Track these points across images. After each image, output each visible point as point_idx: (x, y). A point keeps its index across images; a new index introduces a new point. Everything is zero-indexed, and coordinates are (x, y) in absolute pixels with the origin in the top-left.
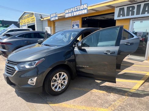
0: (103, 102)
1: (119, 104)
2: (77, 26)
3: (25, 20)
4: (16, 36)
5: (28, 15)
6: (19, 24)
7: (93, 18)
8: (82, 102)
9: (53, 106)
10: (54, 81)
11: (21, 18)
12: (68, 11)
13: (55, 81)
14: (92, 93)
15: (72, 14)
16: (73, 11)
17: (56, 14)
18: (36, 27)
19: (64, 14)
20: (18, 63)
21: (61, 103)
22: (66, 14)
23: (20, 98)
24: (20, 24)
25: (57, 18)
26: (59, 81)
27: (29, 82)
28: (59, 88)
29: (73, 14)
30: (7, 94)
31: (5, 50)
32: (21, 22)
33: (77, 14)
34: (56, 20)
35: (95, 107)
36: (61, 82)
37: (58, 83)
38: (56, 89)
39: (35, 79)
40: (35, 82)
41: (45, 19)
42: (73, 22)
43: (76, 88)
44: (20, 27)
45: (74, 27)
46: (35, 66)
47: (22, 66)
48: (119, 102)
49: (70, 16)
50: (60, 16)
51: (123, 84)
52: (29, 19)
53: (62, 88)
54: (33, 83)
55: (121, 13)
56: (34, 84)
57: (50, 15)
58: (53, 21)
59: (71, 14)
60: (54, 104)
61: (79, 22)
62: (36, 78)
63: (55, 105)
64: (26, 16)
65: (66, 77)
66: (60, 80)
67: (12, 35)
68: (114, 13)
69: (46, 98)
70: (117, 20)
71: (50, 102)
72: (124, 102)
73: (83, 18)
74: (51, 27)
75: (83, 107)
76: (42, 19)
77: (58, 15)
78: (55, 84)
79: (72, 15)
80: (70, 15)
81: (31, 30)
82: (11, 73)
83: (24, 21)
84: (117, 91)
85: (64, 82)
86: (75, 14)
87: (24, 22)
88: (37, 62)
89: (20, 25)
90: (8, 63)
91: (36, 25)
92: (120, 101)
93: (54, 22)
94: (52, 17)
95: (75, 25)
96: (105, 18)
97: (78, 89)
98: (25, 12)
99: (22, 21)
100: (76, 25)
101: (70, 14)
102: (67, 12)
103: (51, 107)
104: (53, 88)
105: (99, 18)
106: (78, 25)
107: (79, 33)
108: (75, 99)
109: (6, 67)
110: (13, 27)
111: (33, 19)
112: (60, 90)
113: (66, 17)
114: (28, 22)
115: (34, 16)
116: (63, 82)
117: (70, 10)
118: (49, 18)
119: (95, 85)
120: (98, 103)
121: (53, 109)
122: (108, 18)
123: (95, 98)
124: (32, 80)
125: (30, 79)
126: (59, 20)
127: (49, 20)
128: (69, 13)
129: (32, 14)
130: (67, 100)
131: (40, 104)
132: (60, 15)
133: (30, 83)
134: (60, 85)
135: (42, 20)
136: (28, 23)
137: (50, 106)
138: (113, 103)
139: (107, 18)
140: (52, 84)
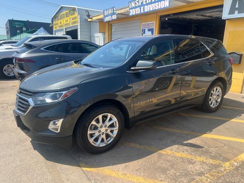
0: (178, 174)
1: (209, 180)
2: (151, 32)
3: (62, 21)
4: (42, 49)
5: (67, 11)
6: (52, 27)
7: (181, 16)
8: (140, 169)
9: (89, 172)
10: (93, 128)
11: (55, 17)
12: (135, 4)
13: (96, 128)
14: (160, 155)
15: (142, 9)
16: (144, 3)
17: (114, 10)
18: (79, 34)
19: (128, 9)
20: (34, 94)
21: (102, 168)
22: (131, 10)
23: (36, 153)
24: (54, 27)
25: (114, 17)
26: (103, 130)
27: (51, 126)
28: (103, 140)
29: (144, 10)
30: (17, 144)
31: (22, 72)
32: (56, 24)
33: (151, 9)
34: (113, 20)
35: (161, 181)
36: (106, 130)
37: (101, 133)
38: (96, 143)
39: (60, 123)
40: (60, 127)
41: (94, 18)
42: (144, 25)
43: (133, 145)
44: (54, 33)
45: (144, 33)
46: (60, 99)
47: (41, 98)
48: (209, 176)
49: (139, 13)
50: (120, 14)
51: (225, 145)
52: (68, 18)
53: (108, 141)
54: (57, 130)
55: (237, 6)
56: (59, 131)
57: (104, 11)
58: (108, 22)
59: (140, 9)
60: (90, 168)
61: (155, 24)
62: (61, 120)
63: (92, 169)
64: (63, 13)
65: (115, 122)
66: (104, 127)
67: (35, 47)
68: (222, 6)
69: (80, 157)
70: (228, 19)
71: (84, 164)
72: (219, 178)
73: (161, 17)
74: (104, 33)
75: (140, 178)
76: (90, 18)
77: (117, 12)
78: (94, 134)
79: (142, 11)
80: (137, 11)
81: (69, 38)
82: (23, 109)
83: (61, 23)
84: (211, 156)
85: (112, 131)
86: (148, 9)
87: (59, 25)
88: (64, 93)
89: (54, 29)
90: (21, 92)
91: (79, 30)
92: (212, 175)
93: (110, 24)
94: (107, 16)
95: (146, 30)
96: (205, 16)
97: (138, 146)
98: (62, 7)
99: (56, 22)
100: (149, 30)
101: (138, 9)
102: (133, 5)
103: (84, 173)
104: (91, 140)
105: (194, 16)
106: (151, 30)
107: (145, 43)
108: (127, 164)
109: (17, 99)
110: (41, 33)
111: (75, 18)
112: (104, 145)
113: (131, 14)
114: (67, 24)
115: (76, 14)
116: (109, 131)
117: (138, 2)
118: (102, 16)
119: (169, 141)
120: (169, 174)
121: (87, 176)
122: (212, 17)
123: (164, 164)
124: (54, 124)
125: (52, 122)
126: (118, 19)
127: (101, 21)
128: (136, 7)
129: (74, 9)
130: (114, 164)
131: (67, 166)
132: (120, 12)
133: (53, 129)
134: (104, 136)
135: (89, 20)
136: (66, 27)
137: (83, 170)
138: (198, 178)
139: (209, 16)
140: (89, 132)
